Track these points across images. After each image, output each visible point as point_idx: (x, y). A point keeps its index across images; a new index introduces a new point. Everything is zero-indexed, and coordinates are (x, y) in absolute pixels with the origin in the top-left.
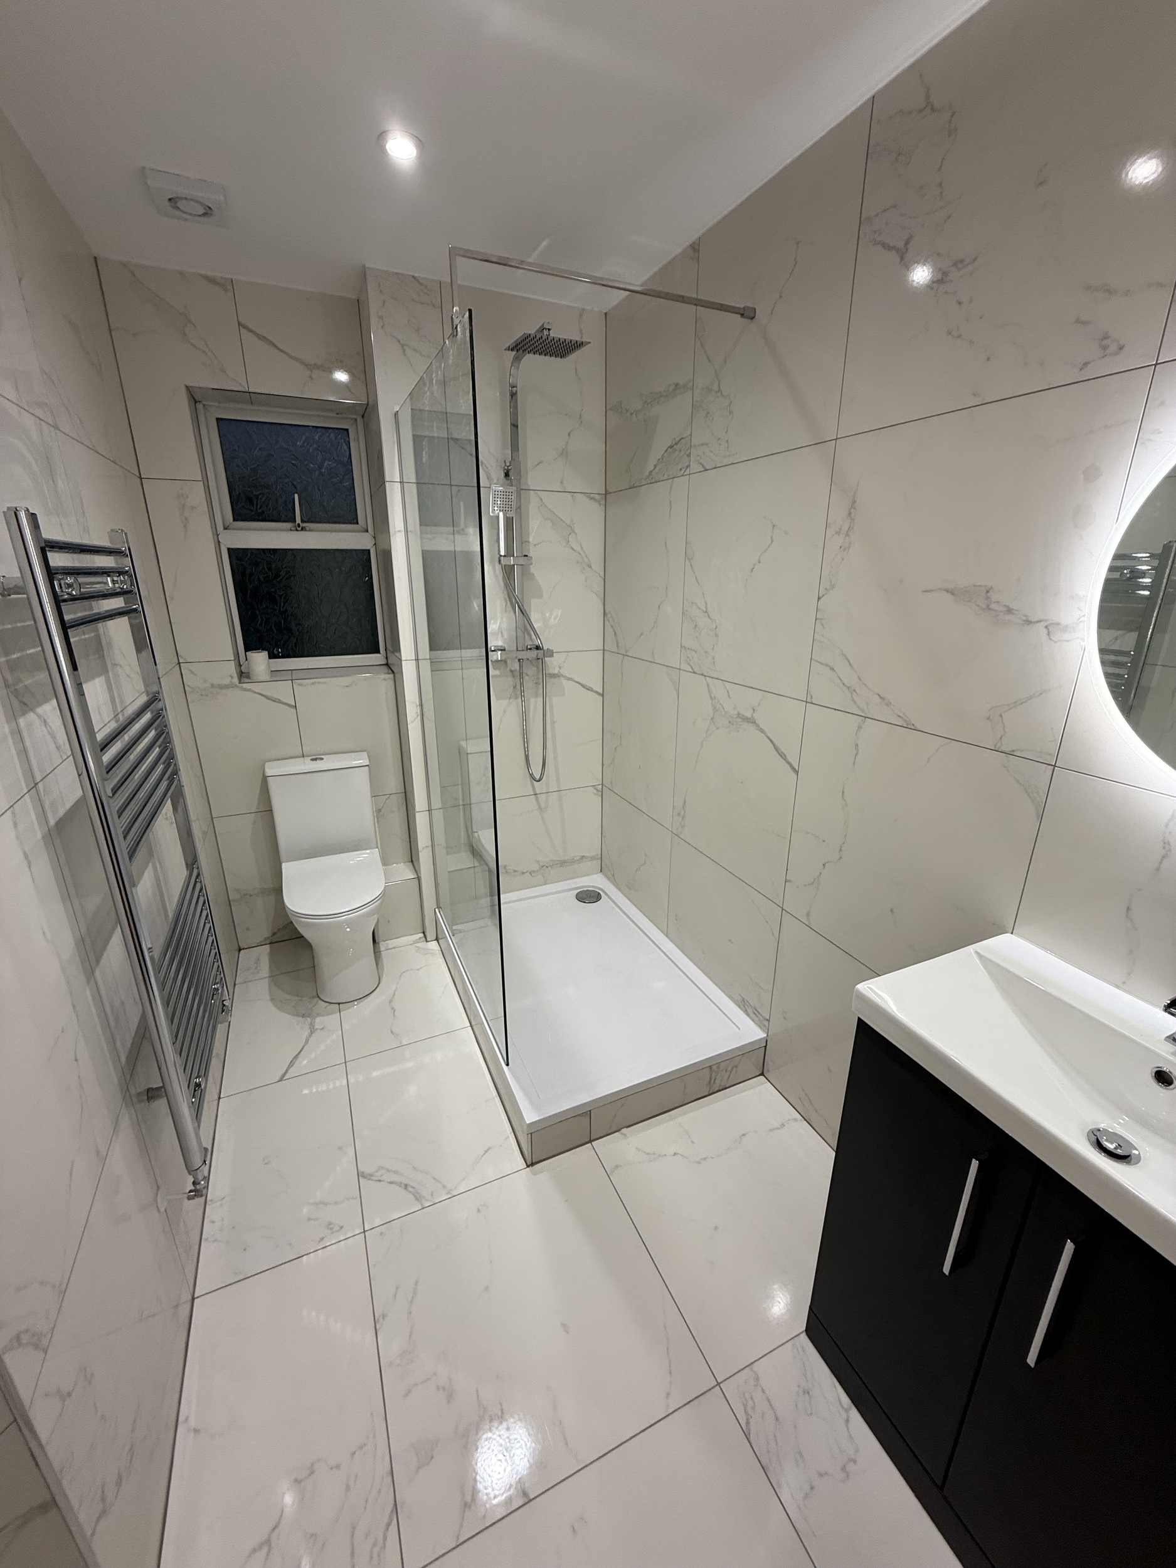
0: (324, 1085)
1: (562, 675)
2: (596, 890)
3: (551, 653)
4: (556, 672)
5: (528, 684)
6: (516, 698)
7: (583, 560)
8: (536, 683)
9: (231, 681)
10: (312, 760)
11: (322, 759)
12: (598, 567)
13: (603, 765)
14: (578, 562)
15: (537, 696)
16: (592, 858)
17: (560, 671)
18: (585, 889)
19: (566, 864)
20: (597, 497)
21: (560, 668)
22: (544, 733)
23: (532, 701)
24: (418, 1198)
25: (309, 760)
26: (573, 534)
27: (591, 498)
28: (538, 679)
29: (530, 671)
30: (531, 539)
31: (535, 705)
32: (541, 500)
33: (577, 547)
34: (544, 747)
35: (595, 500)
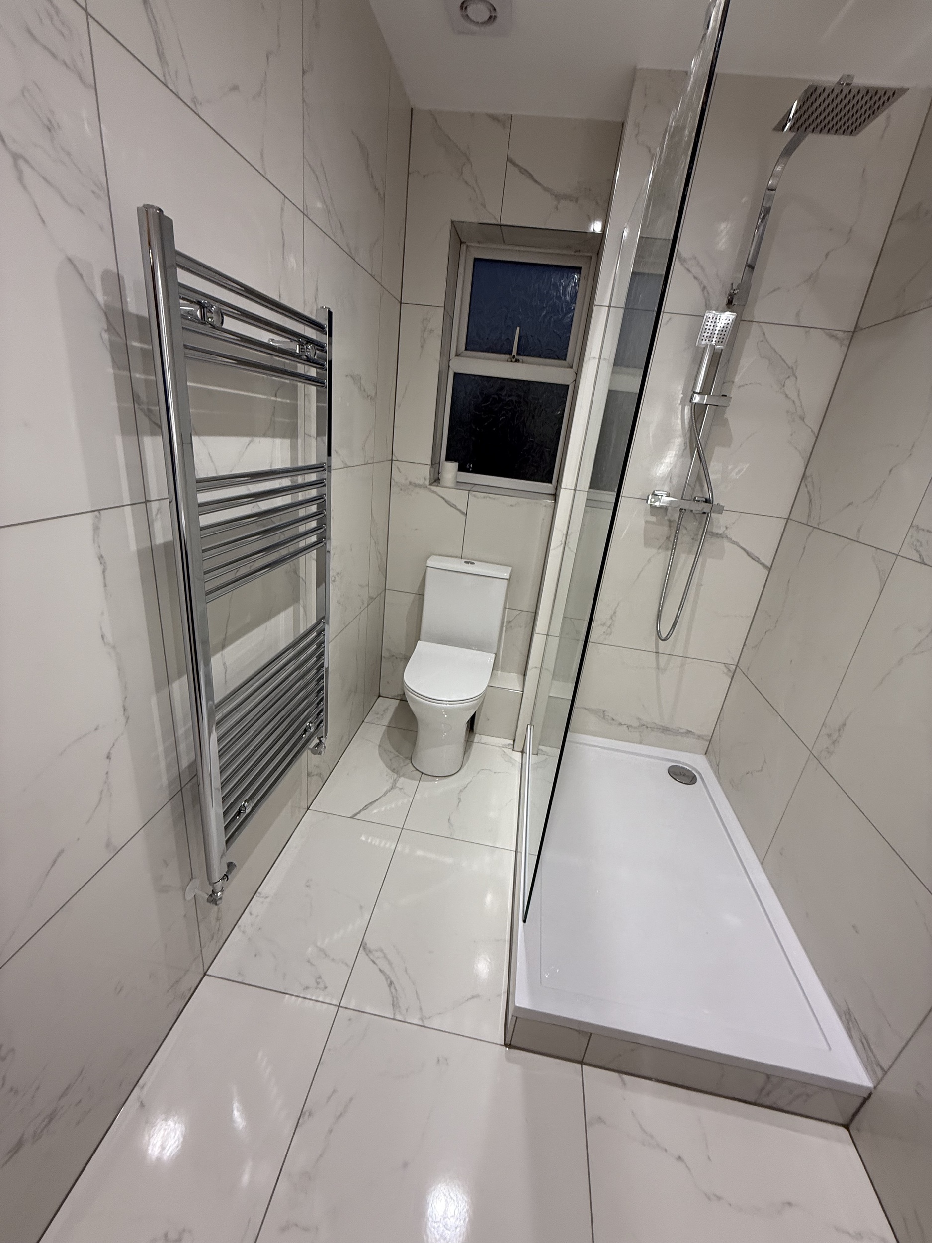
0: (378, 841)
1: (727, 537)
2: (693, 771)
3: (720, 509)
4: (721, 531)
5: (685, 538)
6: (667, 550)
7: (796, 410)
8: (693, 539)
9: (424, 483)
10: (466, 562)
11: (474, 564)
12: (813, 422)
13: (744, 645)
14: (788, 412)
15: (690, 552)
16: (700, 737)
17: (726, 532)
18: (681, 765)
19: (667, 732)
20: (840, 334)
21: (726, 528)
22: (686, 593)
23: (683, 556)
24: (395, 1005)
25: (463, 562)
26: (793, 379)
27: (832, 336)
28: (697, 535)
29: (691, 525)
30: (736, 380)
31: (685, 561)
32: (764, 334)
33: (793, 395)
34: (681, 607)
35: (837, 338)
